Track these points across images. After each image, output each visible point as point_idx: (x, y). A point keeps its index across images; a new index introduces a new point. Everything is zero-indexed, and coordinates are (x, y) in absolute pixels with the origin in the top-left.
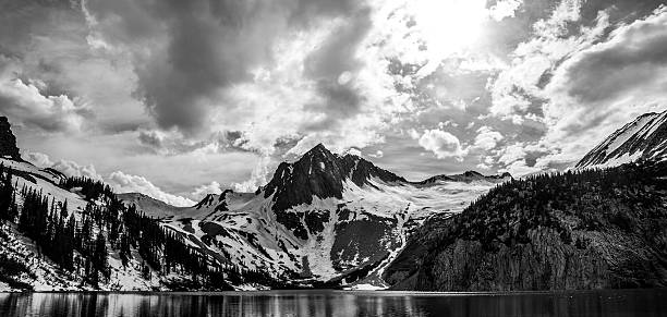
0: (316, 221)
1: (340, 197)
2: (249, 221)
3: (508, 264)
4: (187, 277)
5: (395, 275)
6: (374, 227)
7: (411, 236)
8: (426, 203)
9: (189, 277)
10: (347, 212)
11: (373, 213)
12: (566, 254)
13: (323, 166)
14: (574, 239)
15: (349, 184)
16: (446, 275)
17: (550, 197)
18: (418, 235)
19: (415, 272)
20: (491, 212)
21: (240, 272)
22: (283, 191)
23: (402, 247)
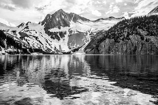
1: (69, 26)
2: (36, 32)
3: (123, 47)
4: (15, 50)
5: (87, 50)
6: (80, 35)
7: (92, 38)
8: (97, 27)
9: (16, 50)
10: (72, 31)
11: (80, 31)
12: (142, 43)
13: (63, 17)
14: (145, 39)
15: (72, 22)
16: (103, 50)
18: (94, 38)
19: (94, 48)
20: (118, 30)
21: (33, 49)
22: (48, 24)
23: (89, 42)
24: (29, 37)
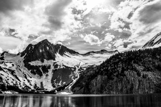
0: (46, 69)
1: (54, 60)
2: (13, 65)
3: (117, 84)
5: (75, 89)
6: (67, 71)
7: (81, 74)
8: (86, 61)
10: (57, 65)
11: (67, 65)
12: (139, 80)
13: (48, 48)
14: (142, 75)
15: (58, 55)
16: (94, 88)
17: (132, 59)
18: (84, 73)
19: (83, 87)
20: (111, 65)
21: (6, 86)
22: (29, 55)
23: (78, 78)
24: (3, 71)
